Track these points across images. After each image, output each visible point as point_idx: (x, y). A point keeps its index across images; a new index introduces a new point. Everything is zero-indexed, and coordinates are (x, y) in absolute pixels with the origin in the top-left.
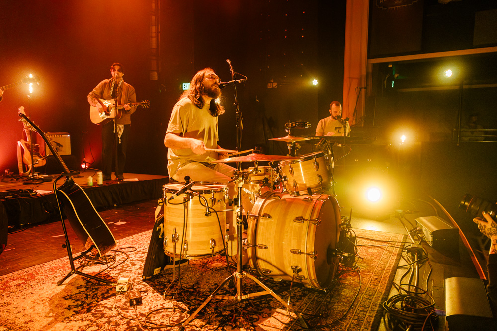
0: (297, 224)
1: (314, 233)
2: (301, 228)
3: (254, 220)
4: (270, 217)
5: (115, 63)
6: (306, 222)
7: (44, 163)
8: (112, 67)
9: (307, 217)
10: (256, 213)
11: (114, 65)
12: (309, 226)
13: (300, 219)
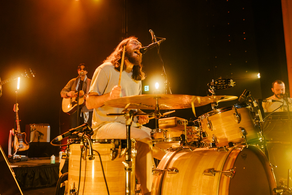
0: (207, 178)
1: (228, 188)
2: (211, 182)
3: (160, 175)
4: (177, 171)
5: (81, 64)
6: (217, 175)
7: (28, 147)
8: (79, 67)
9: (219, 168)
10: (162, 166)
11: (80, 66)
12: (221, 179)
13: (212, 171)
